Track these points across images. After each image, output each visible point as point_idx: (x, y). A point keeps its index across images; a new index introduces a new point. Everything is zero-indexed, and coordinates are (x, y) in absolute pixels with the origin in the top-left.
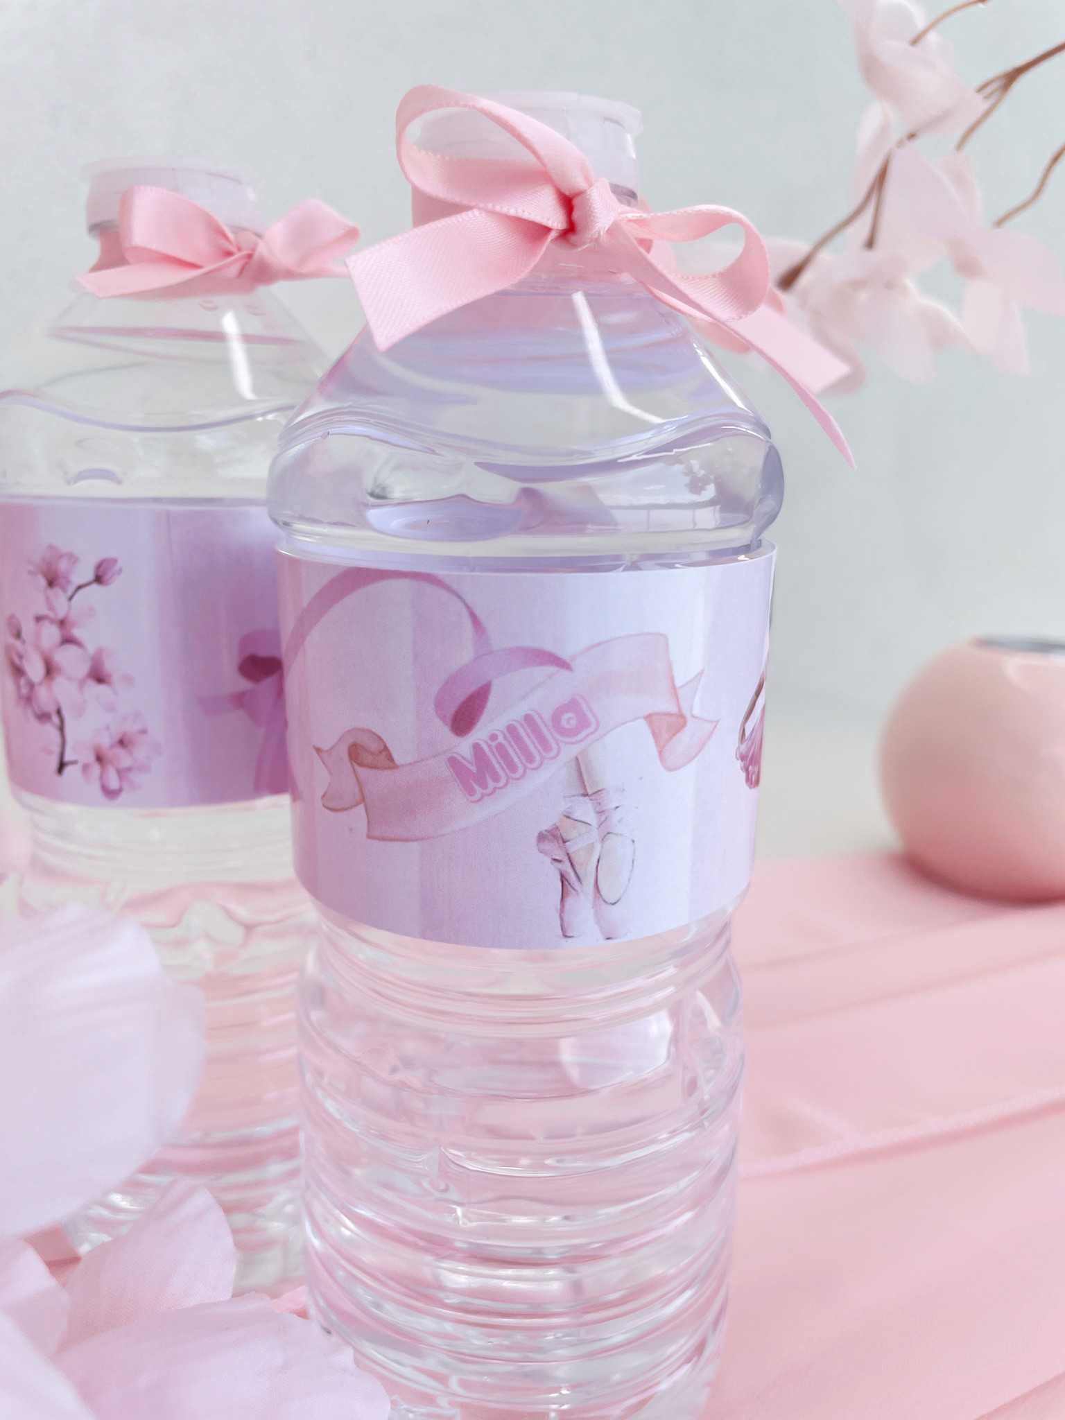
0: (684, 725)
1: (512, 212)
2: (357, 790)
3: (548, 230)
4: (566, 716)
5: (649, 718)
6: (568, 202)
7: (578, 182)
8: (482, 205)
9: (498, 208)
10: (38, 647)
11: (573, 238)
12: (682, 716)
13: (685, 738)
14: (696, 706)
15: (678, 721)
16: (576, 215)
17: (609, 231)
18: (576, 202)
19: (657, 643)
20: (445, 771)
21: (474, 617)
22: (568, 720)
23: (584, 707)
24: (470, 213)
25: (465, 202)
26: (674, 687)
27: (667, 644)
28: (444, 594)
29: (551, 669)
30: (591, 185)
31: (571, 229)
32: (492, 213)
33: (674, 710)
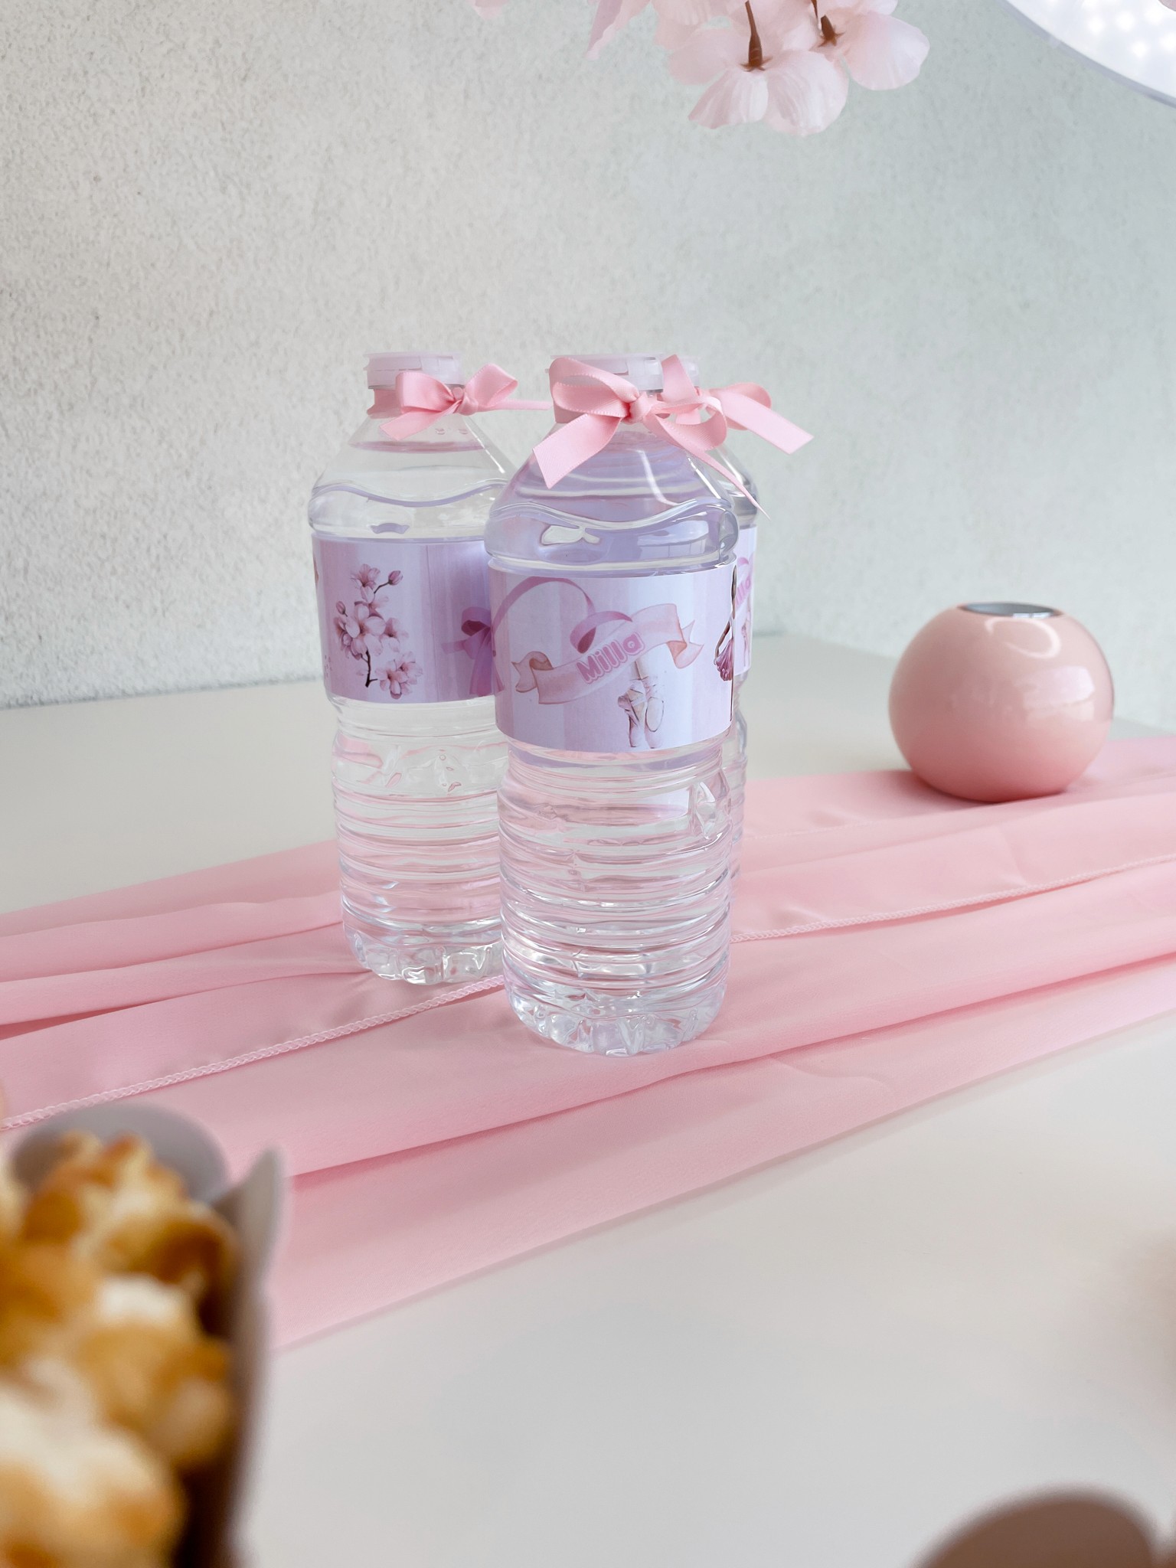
0: (686, 646)
1: (602, 414)
2: (534, 681)
3: (618, 418)
4: (630, 643)
5: (669, 643)
6: (628, 405)
7: (632, 398)
8: (588, 412)
9: (595, 412)
10: (356, 619)
11: (630, 420)
12: (685, 642)
13: (687, 653)
14: (693, 638)
15: (683, 645)
16: (632, 411)
17: (647, 416)
18: (632, 405)
19: (672, 609)
20: (575, 669)
21: (587, 598)
22: (631, 644)
23: (638, 638)
24: (584, 416)
25: (581, 411)
26: (680, 628)
27: (676, 609)
28: (574, 587)
29: (623, 621)
30: (638, 398)
31: (629, 416)
32: (593, 415)
33: (680, 639)
